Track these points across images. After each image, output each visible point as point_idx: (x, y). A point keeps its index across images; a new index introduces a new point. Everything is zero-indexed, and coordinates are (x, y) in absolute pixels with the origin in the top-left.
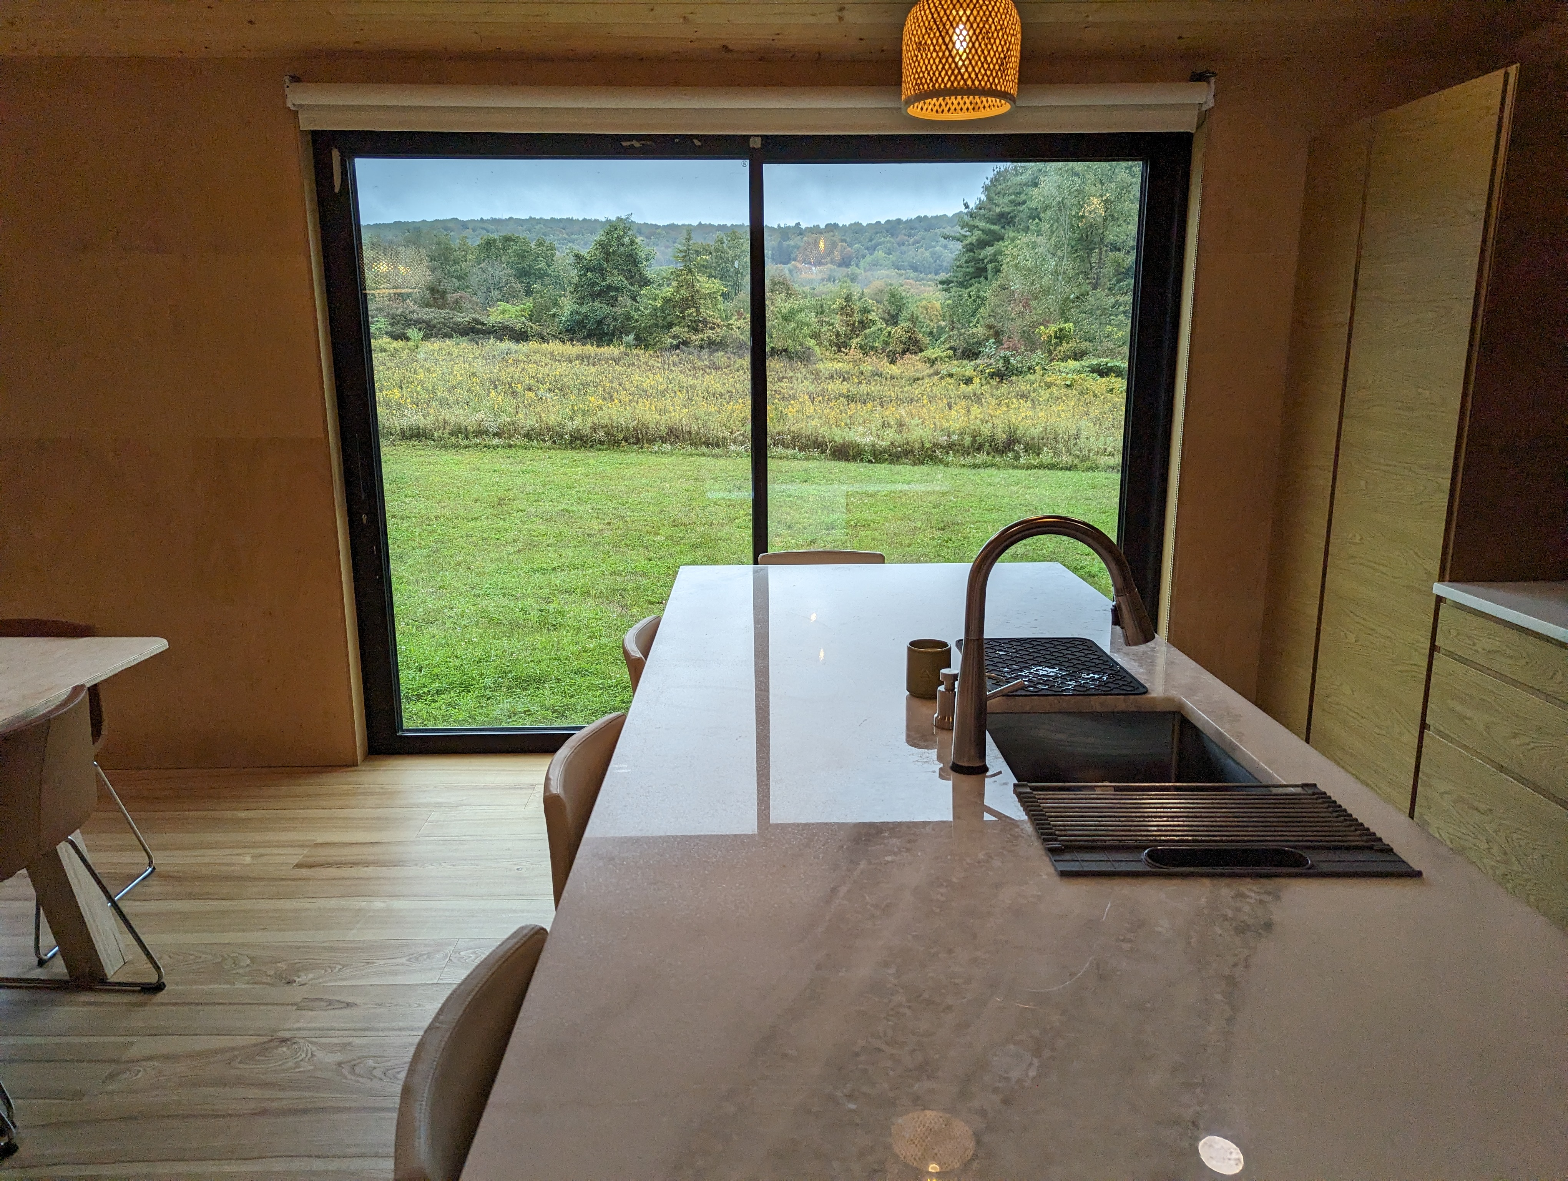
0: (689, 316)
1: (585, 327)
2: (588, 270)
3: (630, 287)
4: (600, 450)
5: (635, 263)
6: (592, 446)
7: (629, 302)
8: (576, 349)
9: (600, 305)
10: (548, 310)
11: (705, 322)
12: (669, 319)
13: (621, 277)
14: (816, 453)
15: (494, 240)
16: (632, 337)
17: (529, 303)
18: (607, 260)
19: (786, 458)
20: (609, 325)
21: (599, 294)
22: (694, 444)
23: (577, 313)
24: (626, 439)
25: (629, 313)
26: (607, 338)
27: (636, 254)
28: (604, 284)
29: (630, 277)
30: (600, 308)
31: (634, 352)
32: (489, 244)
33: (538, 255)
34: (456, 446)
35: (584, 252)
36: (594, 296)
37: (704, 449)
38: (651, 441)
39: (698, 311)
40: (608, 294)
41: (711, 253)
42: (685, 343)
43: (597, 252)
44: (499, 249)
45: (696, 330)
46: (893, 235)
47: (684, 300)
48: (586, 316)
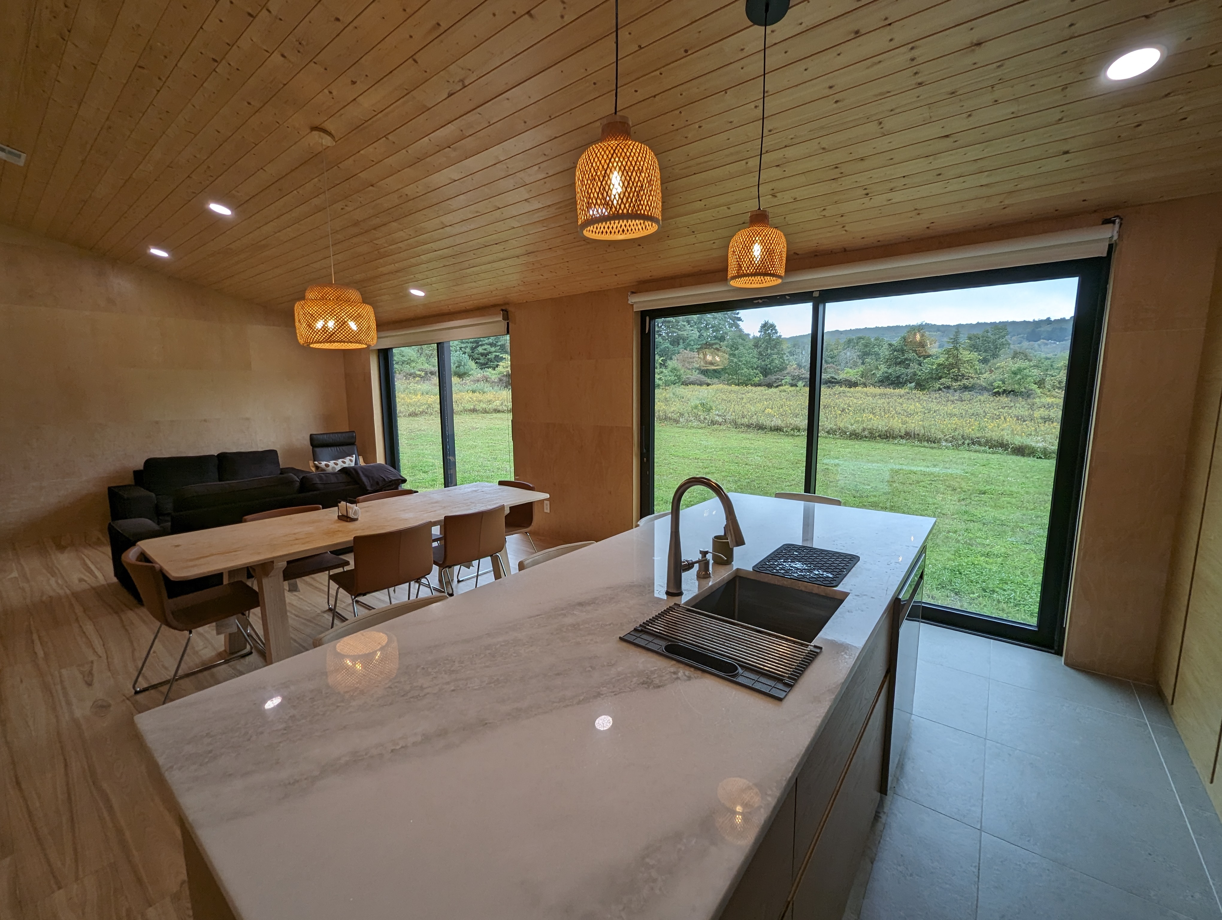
0: (953, 373)
1: (889, 380)
3: (918, 358)
4: (864, 441)
6: (860, 439)
7: (917, 366)
8: (882, 390)
10: (872, 371)
11: (963, 376)
12: (940, 375)
14: (1000, 450)
15: (853, 339)
16: (913, 384)
17: (861, 368)
19: (979, 452)
20: (903, 378)
21: (900, 363)
22: (920, 441)
24: (880, 436)
25: (915, 372)
26: (902, 385)
27: (924, 342)
30: (899, 370)
31: (914, 392)
32: (850, 341)
34: (792, 435)
35: (894, 343)
36: (897, 364)
37: (926, 444)
38: (894, 438)
39: (959, 369)
40: (902, 363)
41: (979, 338)
42: (948, 388)
43: (901, 342)
44: (855, 343)
45: (956, 380)
47: (951, 364)
48: (891, 374)
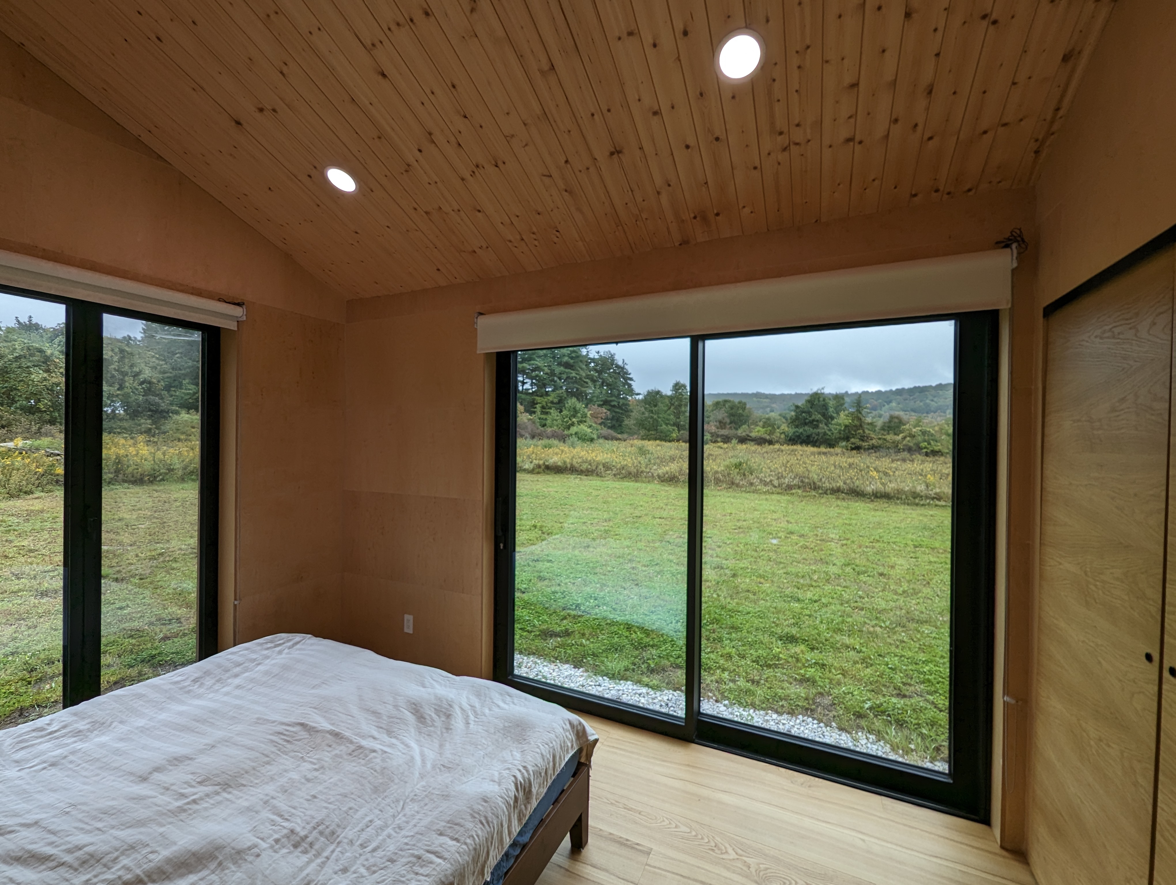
2: (802, 412)
5: (827, 409)
9: (809, 429)
13: (819, 416)
18: (812, 408)
23: (797, 432)
28: (811, 419)
29: (824, 415)
33: (738, 408)
46: (900, 395)
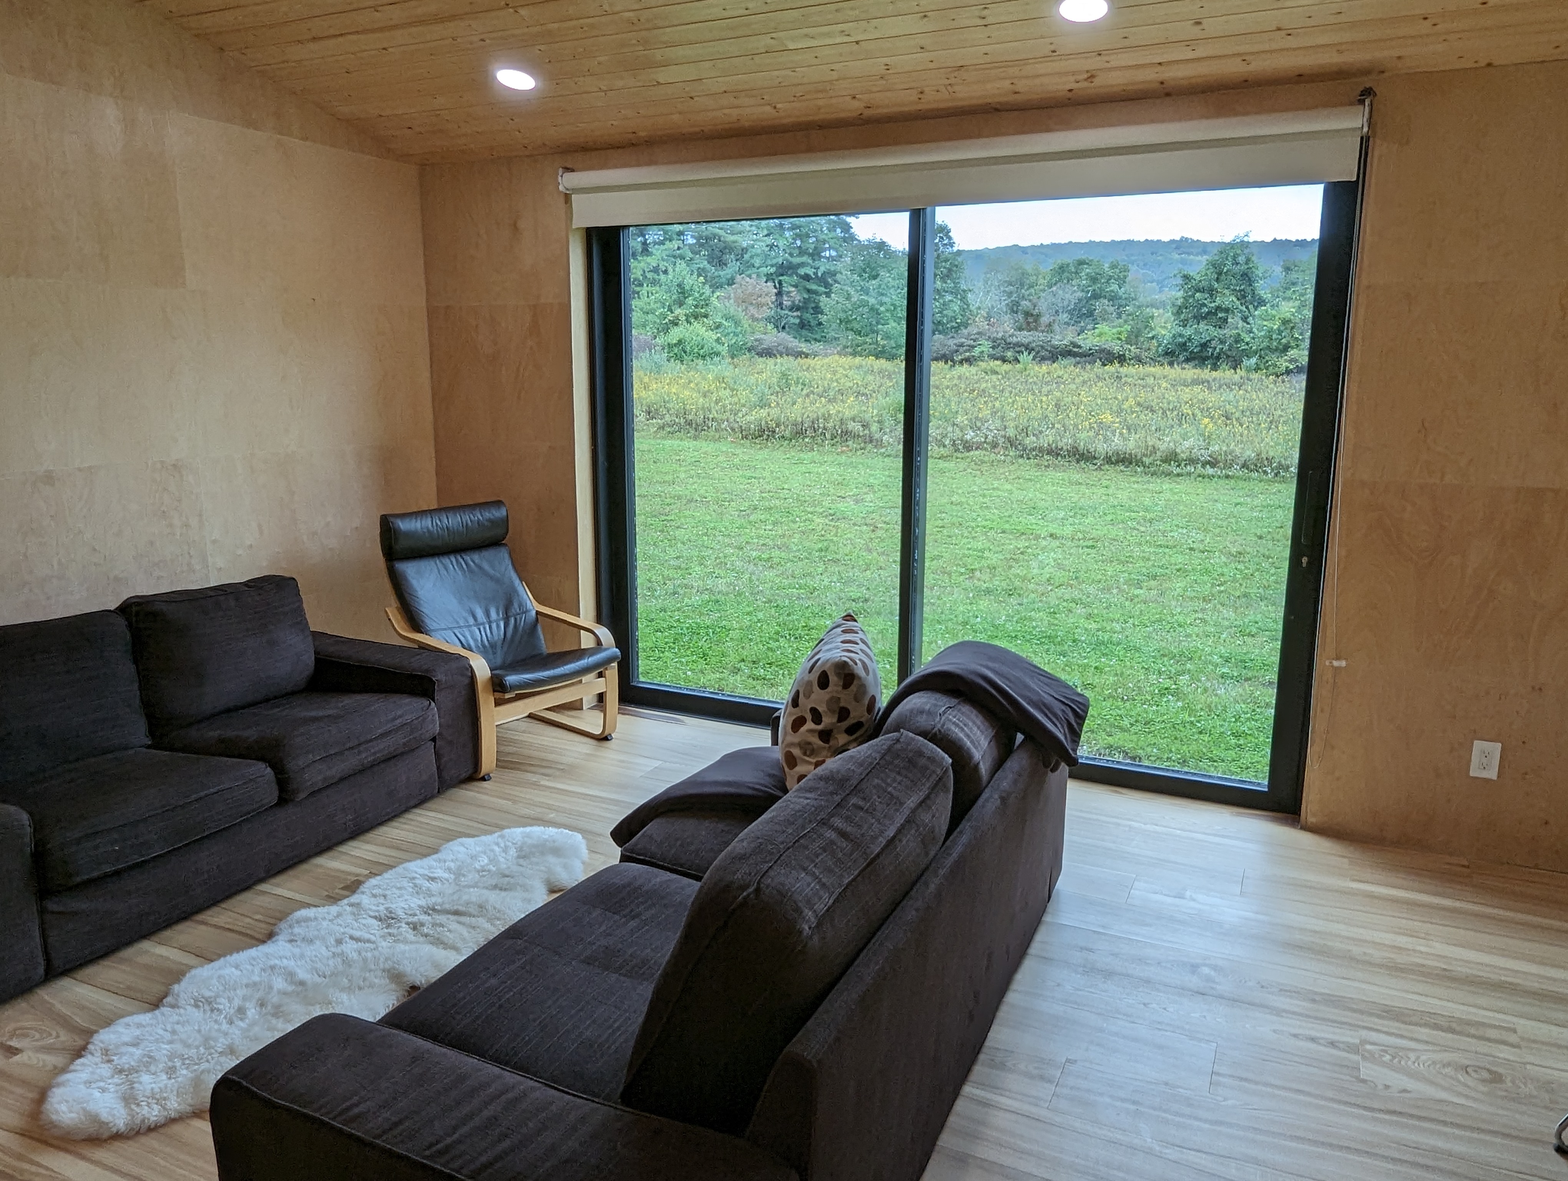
1: (1186, 350)
2: (1198, 290)
3: (1242, 308)
5: (1250, 282)
7: (1241, 324)
9: (1206, 328)
10: (1144, 332)
13: (1232, 298)
15: (1068, 265)
16: (1252, 360)
18: (1217, 280)
20: (1215, 348)
21: (1206, 316)
23: (1180, 335)
25: (1239, 335)
27: (1252, 272)
28: (1213, 305)
29: (1242, 296)
30: (1206, 330)
36: (1200, 318)
43: (1209, 272)
44: (1071, 273)
48: (1190, 339)
